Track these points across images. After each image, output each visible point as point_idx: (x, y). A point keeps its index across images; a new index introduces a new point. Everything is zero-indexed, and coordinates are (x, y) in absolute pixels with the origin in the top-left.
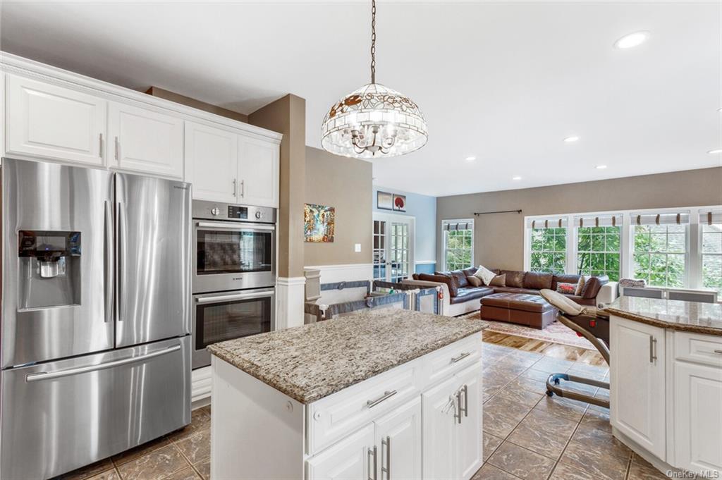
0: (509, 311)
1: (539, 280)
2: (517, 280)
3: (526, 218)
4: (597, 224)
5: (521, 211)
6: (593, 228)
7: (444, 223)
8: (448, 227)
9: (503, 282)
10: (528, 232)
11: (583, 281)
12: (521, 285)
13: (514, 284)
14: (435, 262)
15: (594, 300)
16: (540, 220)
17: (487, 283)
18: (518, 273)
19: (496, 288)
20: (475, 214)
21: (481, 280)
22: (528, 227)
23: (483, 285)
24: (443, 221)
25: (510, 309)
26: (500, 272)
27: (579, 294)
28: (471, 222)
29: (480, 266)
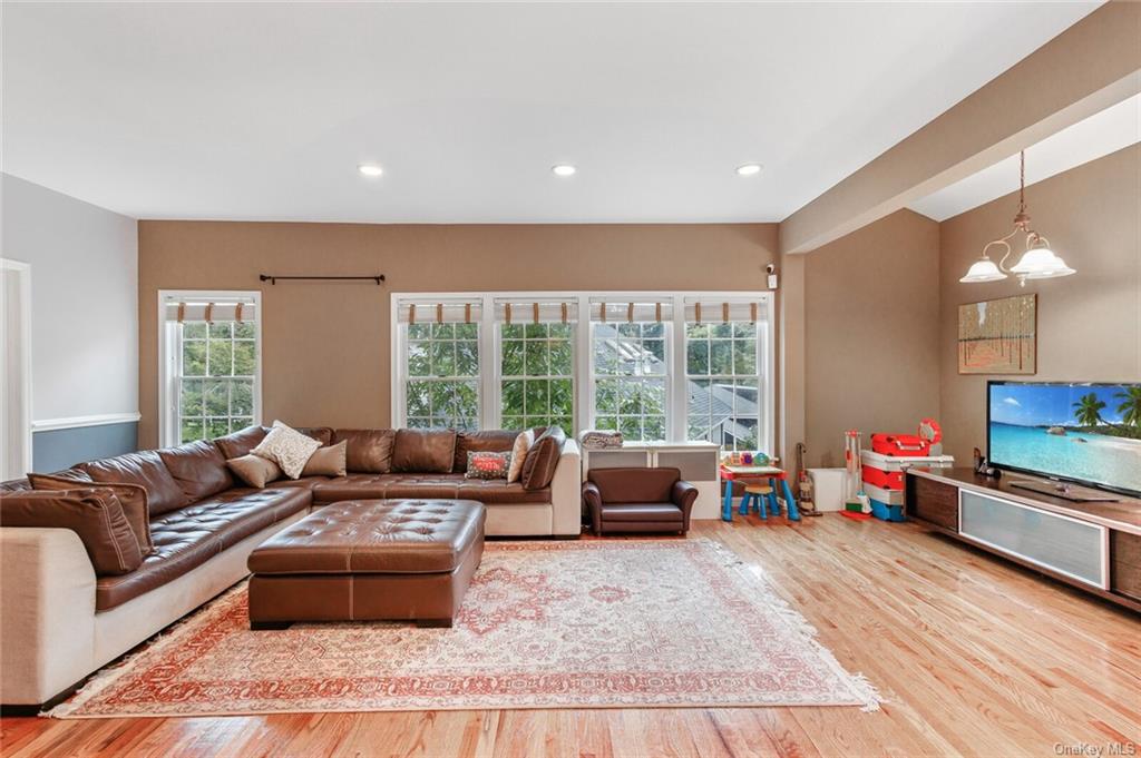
0: (351, 582)
1: (427, 449)
2: (377, 452)
3: (394, 297)
4: (536, 316)
5: (382, 278)
6: (528, 327)
7: (167, 300)
8: (181, 313)
9: (339, 464)
10: (399, 330)
11: (525, 446)
12: (385, 465)
13: (367, 466)
14: (136, 417)
15: (548, 490)
16: (426, 304)
17: (294, 471)
18: (377, 433)
19: (320, 486)
20: (263, 278)
21: (277, 464)
22: (400, 321)
23: (281, 478)
24: (162, 294)
25: (356, 575)
26: (333, 433)
27: (519, 479)
28: (252, 300)
29: (277, 424)
